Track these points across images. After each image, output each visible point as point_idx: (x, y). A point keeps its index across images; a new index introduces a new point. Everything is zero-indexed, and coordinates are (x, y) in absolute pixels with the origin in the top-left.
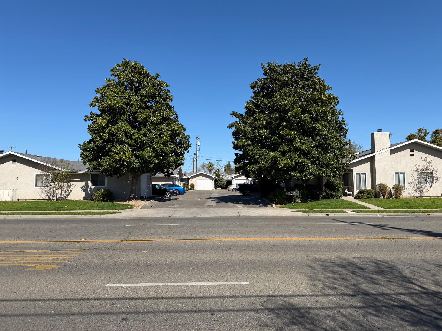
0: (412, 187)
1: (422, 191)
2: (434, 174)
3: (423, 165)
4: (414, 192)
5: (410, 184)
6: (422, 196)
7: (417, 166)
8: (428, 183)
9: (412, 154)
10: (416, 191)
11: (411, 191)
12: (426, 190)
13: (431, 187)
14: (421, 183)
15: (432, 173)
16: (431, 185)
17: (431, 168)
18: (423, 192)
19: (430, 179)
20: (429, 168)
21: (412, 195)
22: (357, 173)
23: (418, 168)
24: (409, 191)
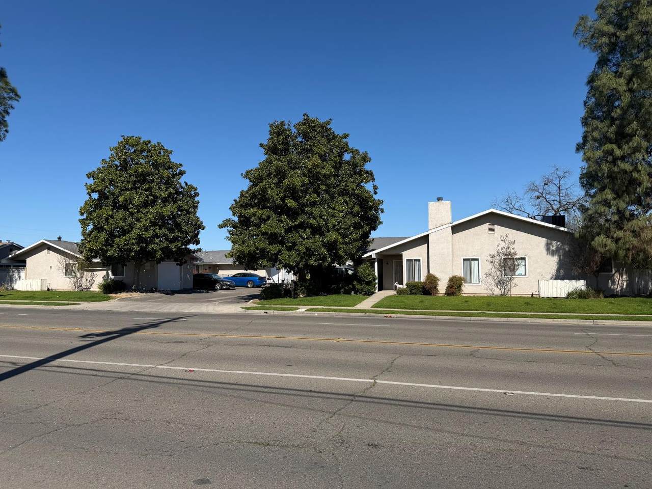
0: (490, 280)
1: (507, 285)
2: (527, 259)
5: (488, 275)
6: (506, 293)
7: (499, 248)
9: (492, 231)
10: (497, 286)
14: (505, 275)
15: (524, 258)
18: (509, 287)
21: (490, 291)
22: (407, 260)
23: (500, 251)
24: (485, 286)
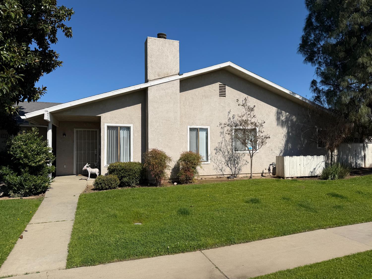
0: (220, 157)
1: (237, 163)
2: (258, 131)
3: (240, 115)
4: (224, 166)
5: (218, 150)
6: (237, 173)
7: (231, 116)
8: (247, 149)
9: (222, 94)
10: (228, 164)
11: (218, 163)
12: (244, 162)
13: (251, 157)
14: (236, 150)
15: (254, 130)
16: (251, 152)
17: (253, 120)
18: (240, 165)
19: (251, 141)
20: (250, 119)
21: (220, 171)
22: (108, 127)
23: (232, 120)
24: (215, 165)
